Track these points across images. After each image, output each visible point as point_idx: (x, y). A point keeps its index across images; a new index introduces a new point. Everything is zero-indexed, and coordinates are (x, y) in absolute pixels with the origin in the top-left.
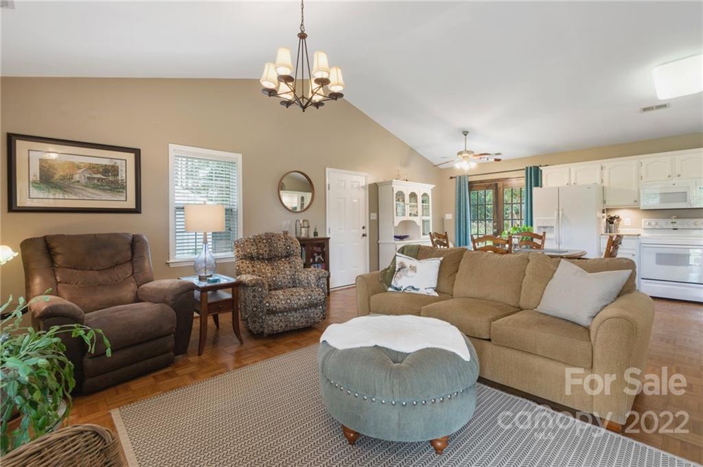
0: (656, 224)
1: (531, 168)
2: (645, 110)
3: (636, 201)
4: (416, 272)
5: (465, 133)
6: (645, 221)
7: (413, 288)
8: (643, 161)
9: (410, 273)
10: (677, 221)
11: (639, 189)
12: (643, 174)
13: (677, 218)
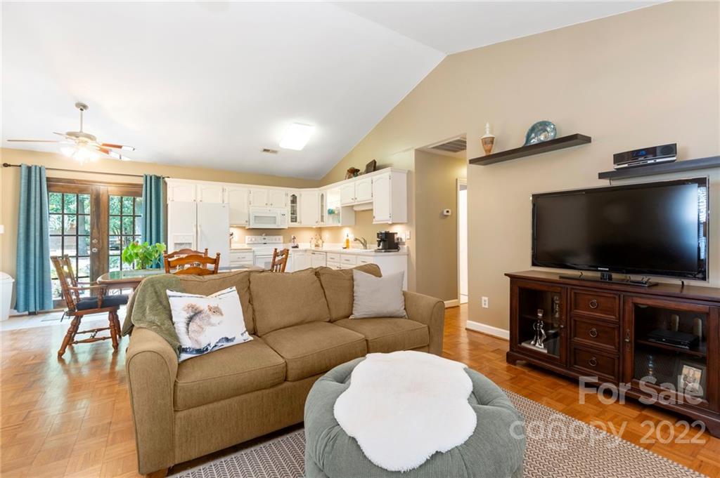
0: (255, 240)
1: (151, 177)
2: (265, 150)
3: (247, 222)
4: (222, 315)
5: (83, 107)
6: (248, 238)
7: (227, 340)
8: (252, 190)
9: (215, 319)
10: (266, 237)
11: (249, 211)
12: (251, 200)
13: (266, 235)
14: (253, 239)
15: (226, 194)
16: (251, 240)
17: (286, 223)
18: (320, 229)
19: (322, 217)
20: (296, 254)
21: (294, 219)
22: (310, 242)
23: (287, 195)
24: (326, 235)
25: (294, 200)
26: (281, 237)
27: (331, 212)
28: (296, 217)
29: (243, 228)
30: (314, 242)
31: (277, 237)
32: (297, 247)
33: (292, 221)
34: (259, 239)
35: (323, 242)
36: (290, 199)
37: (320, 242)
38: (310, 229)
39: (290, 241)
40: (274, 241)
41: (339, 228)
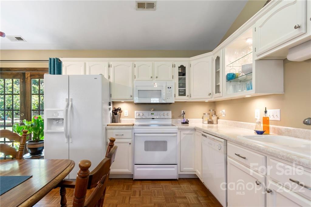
0: (143, 115)
1: (54, 60)
3: (131, 96)
6: (136, 113)
8: (136, 63)
10: (153, 112)
11: (133, 86)
12: (136, 74)
13: (154, 110)
14: (141, 114)
15: (111, 69)
16: (139, 115)
17: (173, 97)
18: (214, 104)
19: (217, 87)
20: (182, 133)
21: (182, 93)
22: (203, 118)
23: (174, 66)
24: (222, 111)
25: (182, 72)
26: (170, 113)
27: (231, 78)
28: (185, 90)
29: (131, 103)
30: (207, 118)
31: (166, 112)
32: (187, 123)
33: (180, 95)
34: (147, 114)
35: (218, 118)
36: (177, 71)
37: (214, 118)
38: (202, 103)
39: (180, 117)
40: (162, 117)
41: (244, 101)
